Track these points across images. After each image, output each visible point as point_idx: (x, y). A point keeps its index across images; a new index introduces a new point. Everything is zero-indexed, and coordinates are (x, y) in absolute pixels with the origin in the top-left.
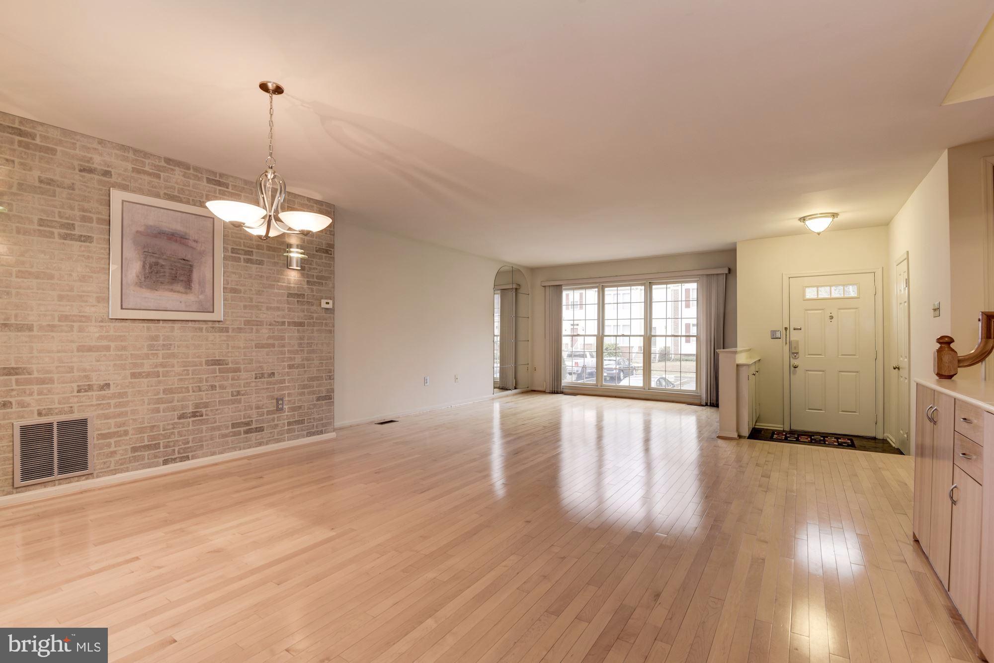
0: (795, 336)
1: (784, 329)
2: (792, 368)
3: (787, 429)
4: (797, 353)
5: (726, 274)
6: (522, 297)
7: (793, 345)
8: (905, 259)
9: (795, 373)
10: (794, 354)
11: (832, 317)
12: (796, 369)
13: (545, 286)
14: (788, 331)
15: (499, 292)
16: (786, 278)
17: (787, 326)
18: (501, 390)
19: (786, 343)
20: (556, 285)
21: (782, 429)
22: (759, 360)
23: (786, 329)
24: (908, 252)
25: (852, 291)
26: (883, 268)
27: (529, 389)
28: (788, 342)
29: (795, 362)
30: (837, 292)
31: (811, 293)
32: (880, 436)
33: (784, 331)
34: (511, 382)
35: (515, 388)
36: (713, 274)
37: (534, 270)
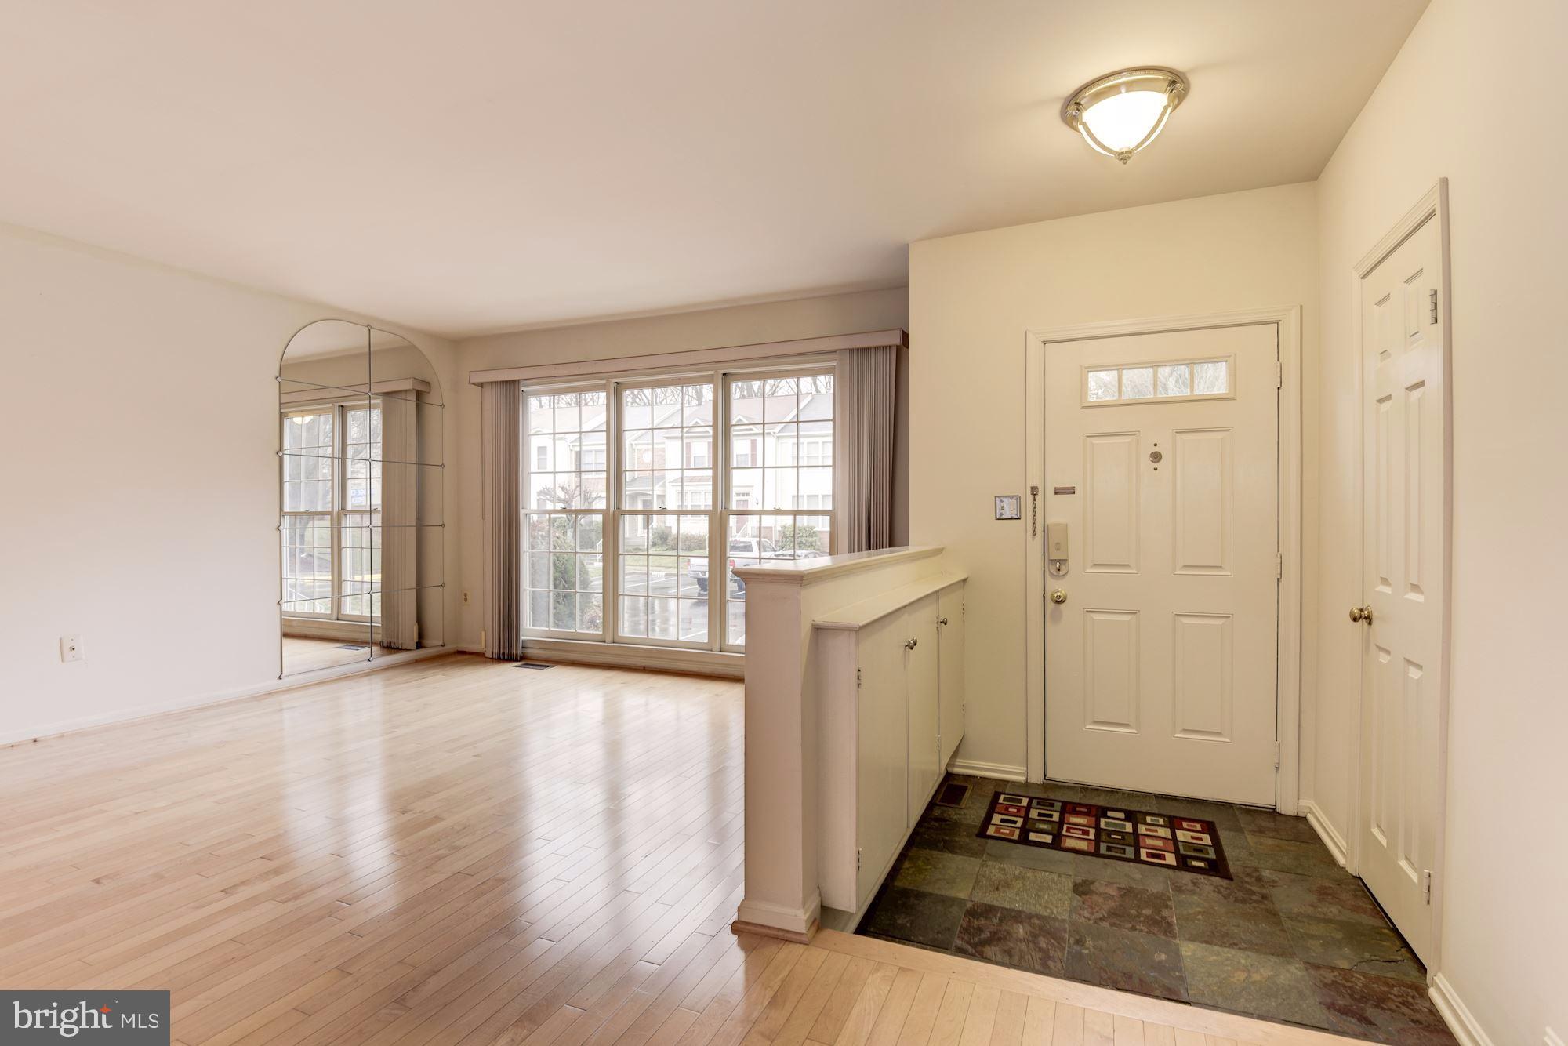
0: (1058, 511)
1: (1029, 491)
2: (1050, 605)
3: (1036, 778)
4: (1063, 561)
5: (897, 346)
6: (432, 413)
7: (1053, 538)
8: (1432, 214)
9: (1057, 617)
10: (1056, 564)
11: (1156, 457)
12: (1062, 606)
13: (481, 385)
14: (1039, 498)
15: (378, 401)
16: (1034, 346)
17: (1038, 483)
18: (385, 650)
19: (1034, 533)
20: (503, 382)
21: (1022, 779)
22: (965, 581)
23: (1034, 491)
24: (1445, 182)
25: (1214, 379)
26: (1301, 306)
27: (450, 647)
28: (1039, 528)
29: (1056, 587)
30: (1173, 382)
31: (1100, 385)
32: (1287, 808)
33: (1030, 497)
34: (408, 632)
35: (420, 645)
36: (868, 348)
37: (458, 343)
